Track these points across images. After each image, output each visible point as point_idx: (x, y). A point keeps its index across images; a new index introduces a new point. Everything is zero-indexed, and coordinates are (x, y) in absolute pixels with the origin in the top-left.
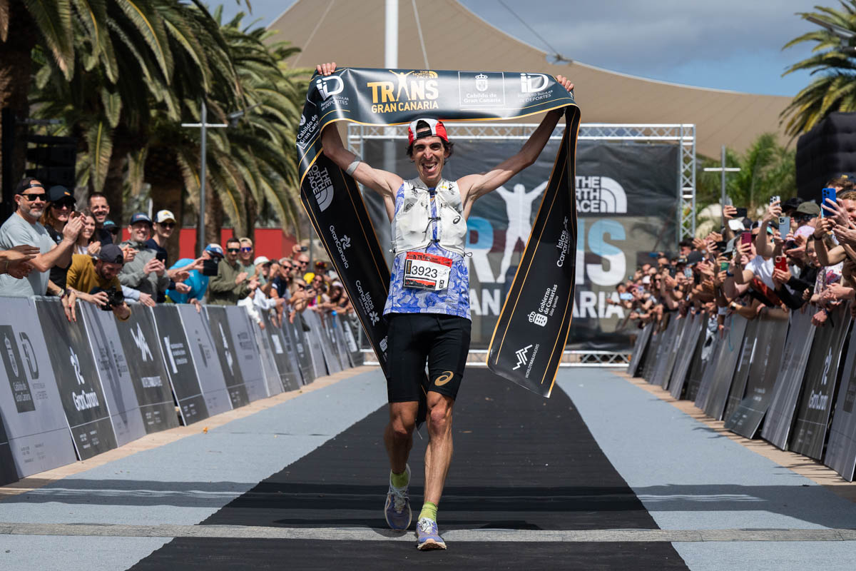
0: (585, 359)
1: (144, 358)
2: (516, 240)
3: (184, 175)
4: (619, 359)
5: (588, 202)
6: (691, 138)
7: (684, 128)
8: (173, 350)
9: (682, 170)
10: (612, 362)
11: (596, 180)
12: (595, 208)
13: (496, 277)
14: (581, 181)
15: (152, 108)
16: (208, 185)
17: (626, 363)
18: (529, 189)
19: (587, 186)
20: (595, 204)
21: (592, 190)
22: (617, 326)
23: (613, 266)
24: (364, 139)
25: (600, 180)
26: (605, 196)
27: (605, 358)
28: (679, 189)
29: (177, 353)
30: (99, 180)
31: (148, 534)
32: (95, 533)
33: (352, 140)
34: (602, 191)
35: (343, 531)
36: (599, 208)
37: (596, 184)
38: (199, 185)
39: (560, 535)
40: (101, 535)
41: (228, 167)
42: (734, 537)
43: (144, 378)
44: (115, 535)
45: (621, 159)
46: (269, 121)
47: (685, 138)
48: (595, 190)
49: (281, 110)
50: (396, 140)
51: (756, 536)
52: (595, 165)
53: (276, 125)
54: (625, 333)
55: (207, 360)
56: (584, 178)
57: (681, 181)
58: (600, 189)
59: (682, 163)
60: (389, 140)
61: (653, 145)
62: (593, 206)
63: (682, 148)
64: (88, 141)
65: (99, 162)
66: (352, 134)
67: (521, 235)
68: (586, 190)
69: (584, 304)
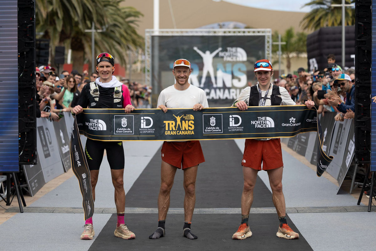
2: (207, 71)
3: (84, 47)
5: (232, 57)
6: (269, 34)
13: (200, 85)
19: (232, 51)
21: (234, 53)
25: (237, 49)
37: (235, 50)
56: (231, 48)
57: (266, 50)
58: (237, 52)
69: (231, 94)
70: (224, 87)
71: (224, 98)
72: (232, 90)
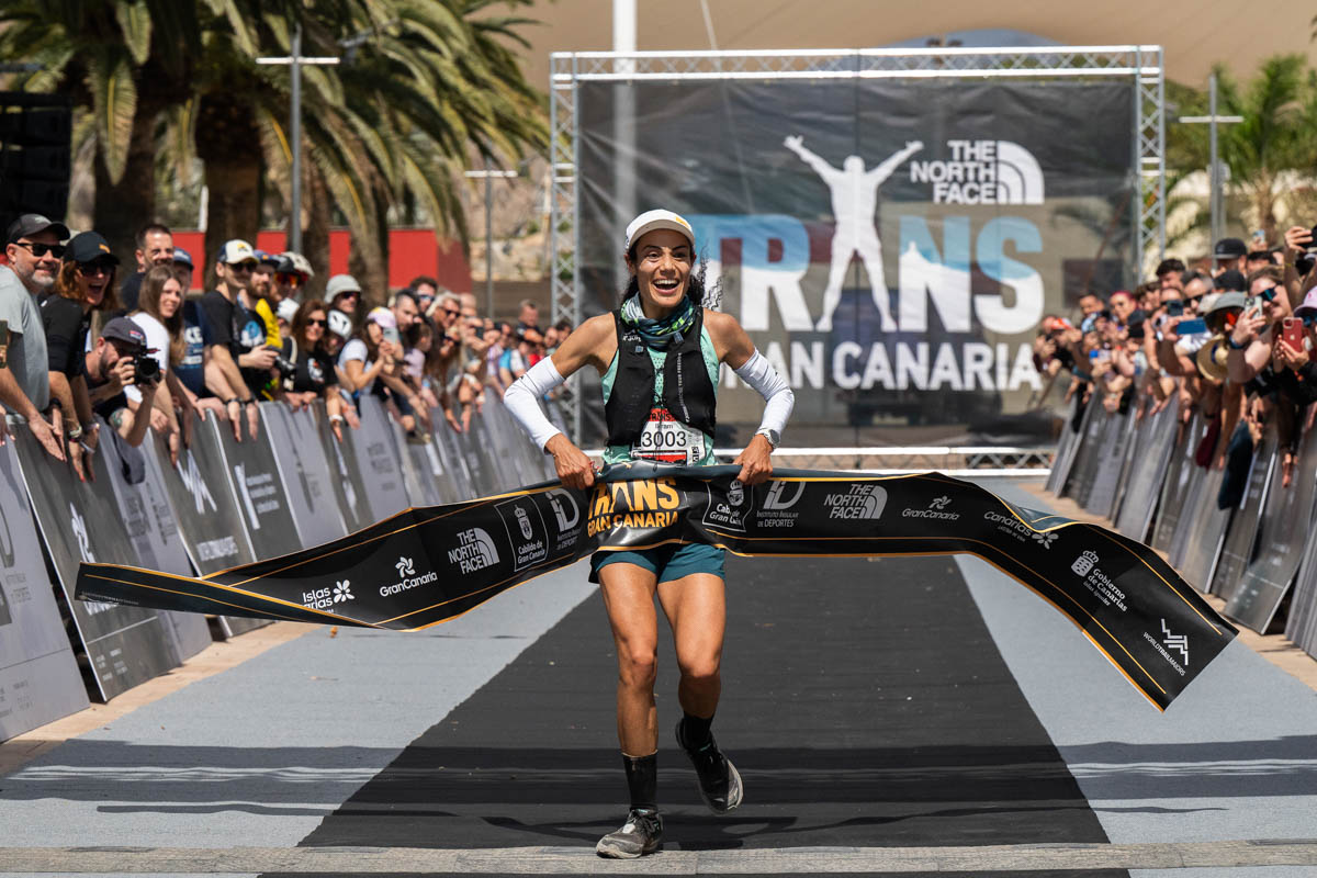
0: (975, 462)
1: (200, 508)
2: (848, 255)
3: (264, 143)
4: (1033, 461)
5: (976, 187)
6: (1155, 70)
7: (1143, 53)
8: (250, 488)
9: (1141, 128)
10: (1022, 467)
11: (988, 147)
12: (988, 197)
13: (815, 321)
14: (962, 150)
15: (204, 29)
16: (306, 162)
17: (1047, 467)
18: (870, 166)
19: (973, 158)
20: (988, 189)
21: (982, 166)
22: (1030, 403)
23: (1021, 298)
24: (579, 81)
25: (995, 148)
26: (1006, 175)
27: (1009, 460)
28: (1135, 159)
29: (258, 493)
30: (115, 157)
31: (213, 869)
32: (119, 867)
33: (558, 82)
34: (1002, 167)
35: (555, 857)
36: (995, 196)
37: (988, 155)
38: (290, 159)
39: (933, 859)
40: (129, 870)
41: (340, 133)
42: (1240, 859)
43: (203, 544)
44: (154, 871)
45: (1032, 109)
46: (410, 47)
47: (1145, 70)
48: (987, 165)
49: (433, 26)
50: (636, 83)
51: (1278, 855)
52: (987, 119)
53: (424, 53)
54: (1044, 416)
55: (314, 500)
56: (967, 144)
57: (1139, 146)
58: (997, 162)
59: (1140, 114)
60: (624, 82)
61: (1088, 84)
62: (984, 193)
63: (1139, 90)
64: (92, 89)
65: (115, 127)
66: (557, 72)
67: (857, 246)
68: (971, 166)
69: (971, 366)
70: (935, 333)
71: (935, 385)
72: (971, 349)
